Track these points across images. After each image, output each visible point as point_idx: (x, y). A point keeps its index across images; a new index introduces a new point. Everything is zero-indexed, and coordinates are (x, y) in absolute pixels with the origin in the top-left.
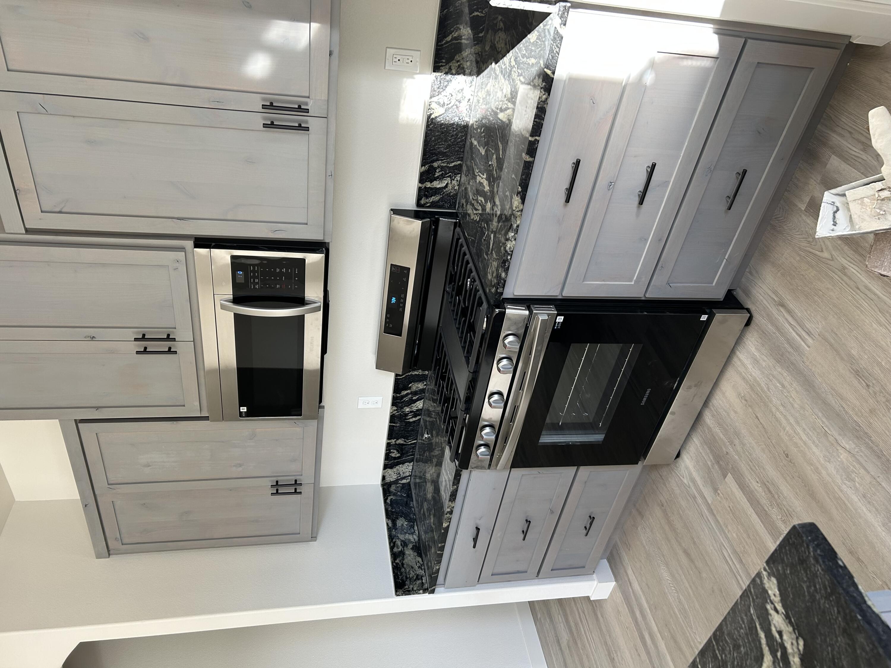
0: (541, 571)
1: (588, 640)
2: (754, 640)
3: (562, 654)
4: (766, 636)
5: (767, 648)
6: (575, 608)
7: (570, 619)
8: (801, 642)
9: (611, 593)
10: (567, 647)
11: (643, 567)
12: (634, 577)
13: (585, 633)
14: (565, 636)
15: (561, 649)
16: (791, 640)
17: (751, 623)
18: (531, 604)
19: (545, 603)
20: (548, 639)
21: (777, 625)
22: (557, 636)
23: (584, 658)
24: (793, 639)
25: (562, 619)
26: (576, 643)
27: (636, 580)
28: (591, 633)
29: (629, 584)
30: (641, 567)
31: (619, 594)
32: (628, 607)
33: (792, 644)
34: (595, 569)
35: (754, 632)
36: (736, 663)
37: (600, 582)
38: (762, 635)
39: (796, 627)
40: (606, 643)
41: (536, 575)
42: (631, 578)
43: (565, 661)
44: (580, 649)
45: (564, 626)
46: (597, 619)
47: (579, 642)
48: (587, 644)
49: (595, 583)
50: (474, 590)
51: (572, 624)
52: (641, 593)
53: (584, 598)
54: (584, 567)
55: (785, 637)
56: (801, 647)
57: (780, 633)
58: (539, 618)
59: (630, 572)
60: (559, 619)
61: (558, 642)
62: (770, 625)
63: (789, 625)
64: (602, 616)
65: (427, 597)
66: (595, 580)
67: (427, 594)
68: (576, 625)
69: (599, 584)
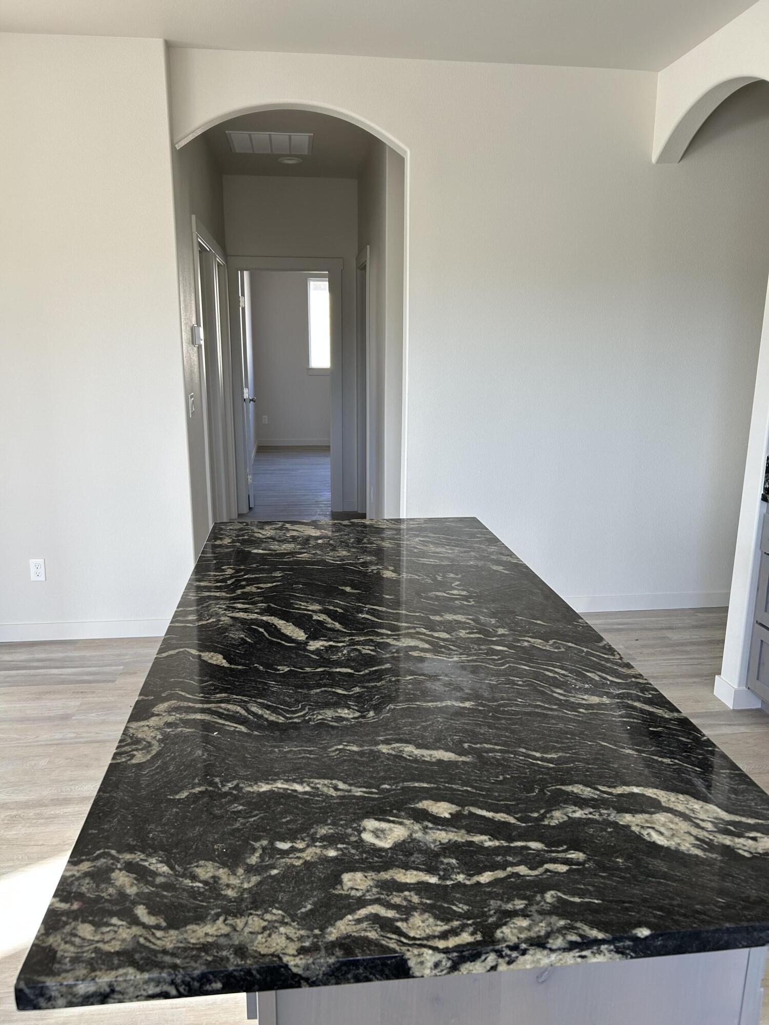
0: (763, 628)
1: (670, 659)
2: (744, 811)
3: (656, 629)
4: (749, 824)
5: (737, 820)
6: (705, 656)
7: (695, 648)
8: (747, 854)
9: (719, 700)
10: (664, 636)
11: (747, 745)
12: (736, 732)
13: (677, 659)
14: (675, 636)
15: (662, 629)
16: (748, 846)
17: (763, 816)
18: (726, 609)
19: (723, 625)
20: (675, 618)
21: (762, 840)
22: (676, 628)
23: (651, 651)
24: (749, 848)
25: (695, 639)
26: (667, 646)
27: (732, 732)
28: (678, 665)
29: (729, 723)
30: (747, 743)
31: (717, 709)
32: (702, 713)
33: (744, 845)
34: (752, 691)
35: (754, 815)
36: (718, 784)
37: (736, 692)
38: (751, 821)
39: (763, 857)
40: (666, 677)
41: (759, 621)
42: (736, 727)
43: (651, 630)
44: (661, 649)
45: (686, 639)
46: (691, 676)
47: (669, 649)
48: (665, 658)
49: (736, 687)
50: (756, 546)
51: (688, 648)
52: (716, 733)
53: (720, 669)
54: (758, 679)
55: (750, 842)
56: (740, 852)
57: (754, 839)
58: (698, 614)
59: (743, 729)
60: (695, 635)
61: (670, 628)
62: (763, 833)
63: (765, 851)
64: (694, 682)
65: (759, 491)
66: (739, 686)
67: (762, 492)
68: (687, 652)
69: (734, 690)
